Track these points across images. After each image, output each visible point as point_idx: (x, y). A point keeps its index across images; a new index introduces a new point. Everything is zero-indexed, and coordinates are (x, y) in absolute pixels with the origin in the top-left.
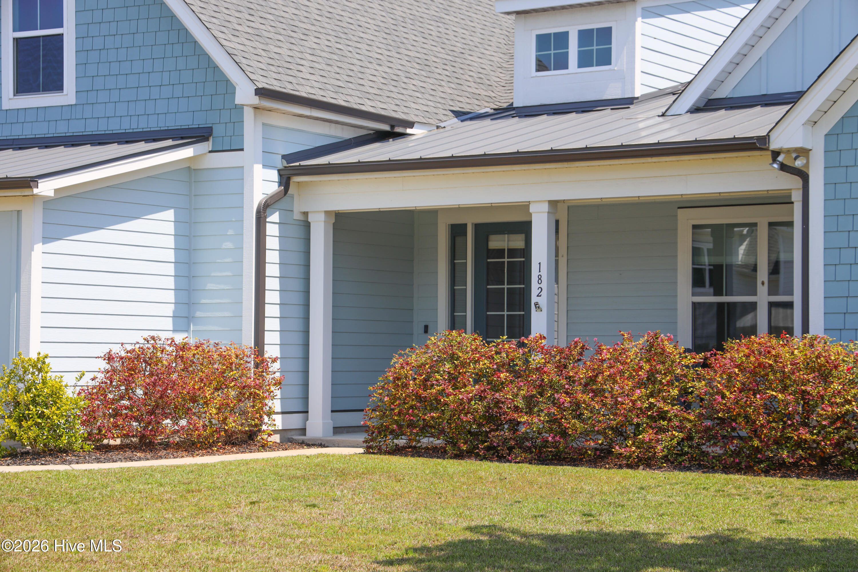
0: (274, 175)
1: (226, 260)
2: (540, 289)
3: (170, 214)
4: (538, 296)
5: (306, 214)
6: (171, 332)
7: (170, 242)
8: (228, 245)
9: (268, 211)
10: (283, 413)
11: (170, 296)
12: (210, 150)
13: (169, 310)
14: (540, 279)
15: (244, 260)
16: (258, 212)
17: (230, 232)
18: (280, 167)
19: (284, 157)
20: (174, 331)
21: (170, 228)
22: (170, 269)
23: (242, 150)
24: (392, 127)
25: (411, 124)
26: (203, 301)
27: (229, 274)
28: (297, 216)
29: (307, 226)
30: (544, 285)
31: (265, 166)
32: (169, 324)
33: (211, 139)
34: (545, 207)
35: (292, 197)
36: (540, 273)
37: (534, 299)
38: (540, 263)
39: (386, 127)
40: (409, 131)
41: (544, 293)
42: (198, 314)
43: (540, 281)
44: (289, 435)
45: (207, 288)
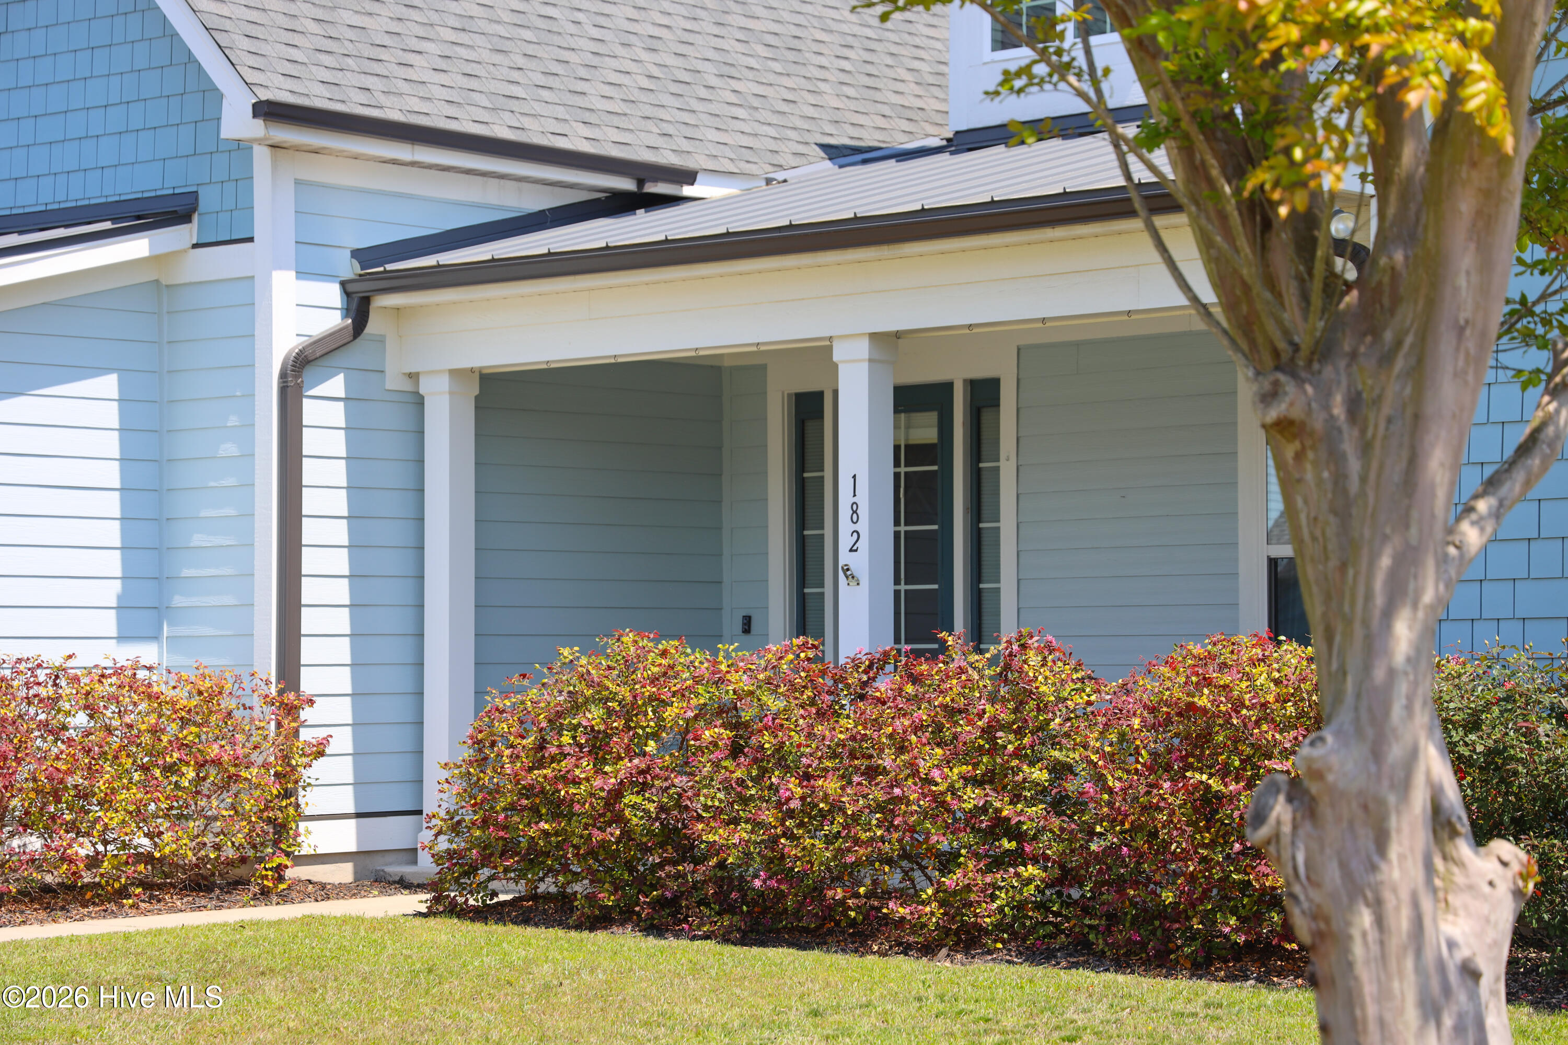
0: (332, 294)
1: (225, 483)
2: (855, 535)
3: (108, 384)
4: (851, 550)
5: (413, 377)
6: (114, 641)
7: (111, 444)
8: (229, 449)
9: (308, 374)
10: (359, 815)
11: (113, 563)
12: (195, 242)
13: (110, 592)
14: (855, 512)
15: (257, 482)
16: (283, 375)
17: (233, 421)
18: (348, 275)
19: (356, 254)
20: (122, 638)
21: (110, 415)
22: (112, 504)
23: (251, 240)
24: (641, 183)
25: (689, 177)
26: (186, 572)
27: (231, 512)
28: (394, 381)
29: (419, 402)
30: (863, 526)
31: (302, 274)
32: (108, 623)
33: (195, 217)
34: (863, 348)
35: (381, 340)
36: (855, 499)
37: (845, 558)
38: (854, 477)
39: (626, 184)
40: (687, 191)
41: (863, 544)
42: (178, 601)
43: (855, 516)
44: (379, 864)
45: (192, 545)
